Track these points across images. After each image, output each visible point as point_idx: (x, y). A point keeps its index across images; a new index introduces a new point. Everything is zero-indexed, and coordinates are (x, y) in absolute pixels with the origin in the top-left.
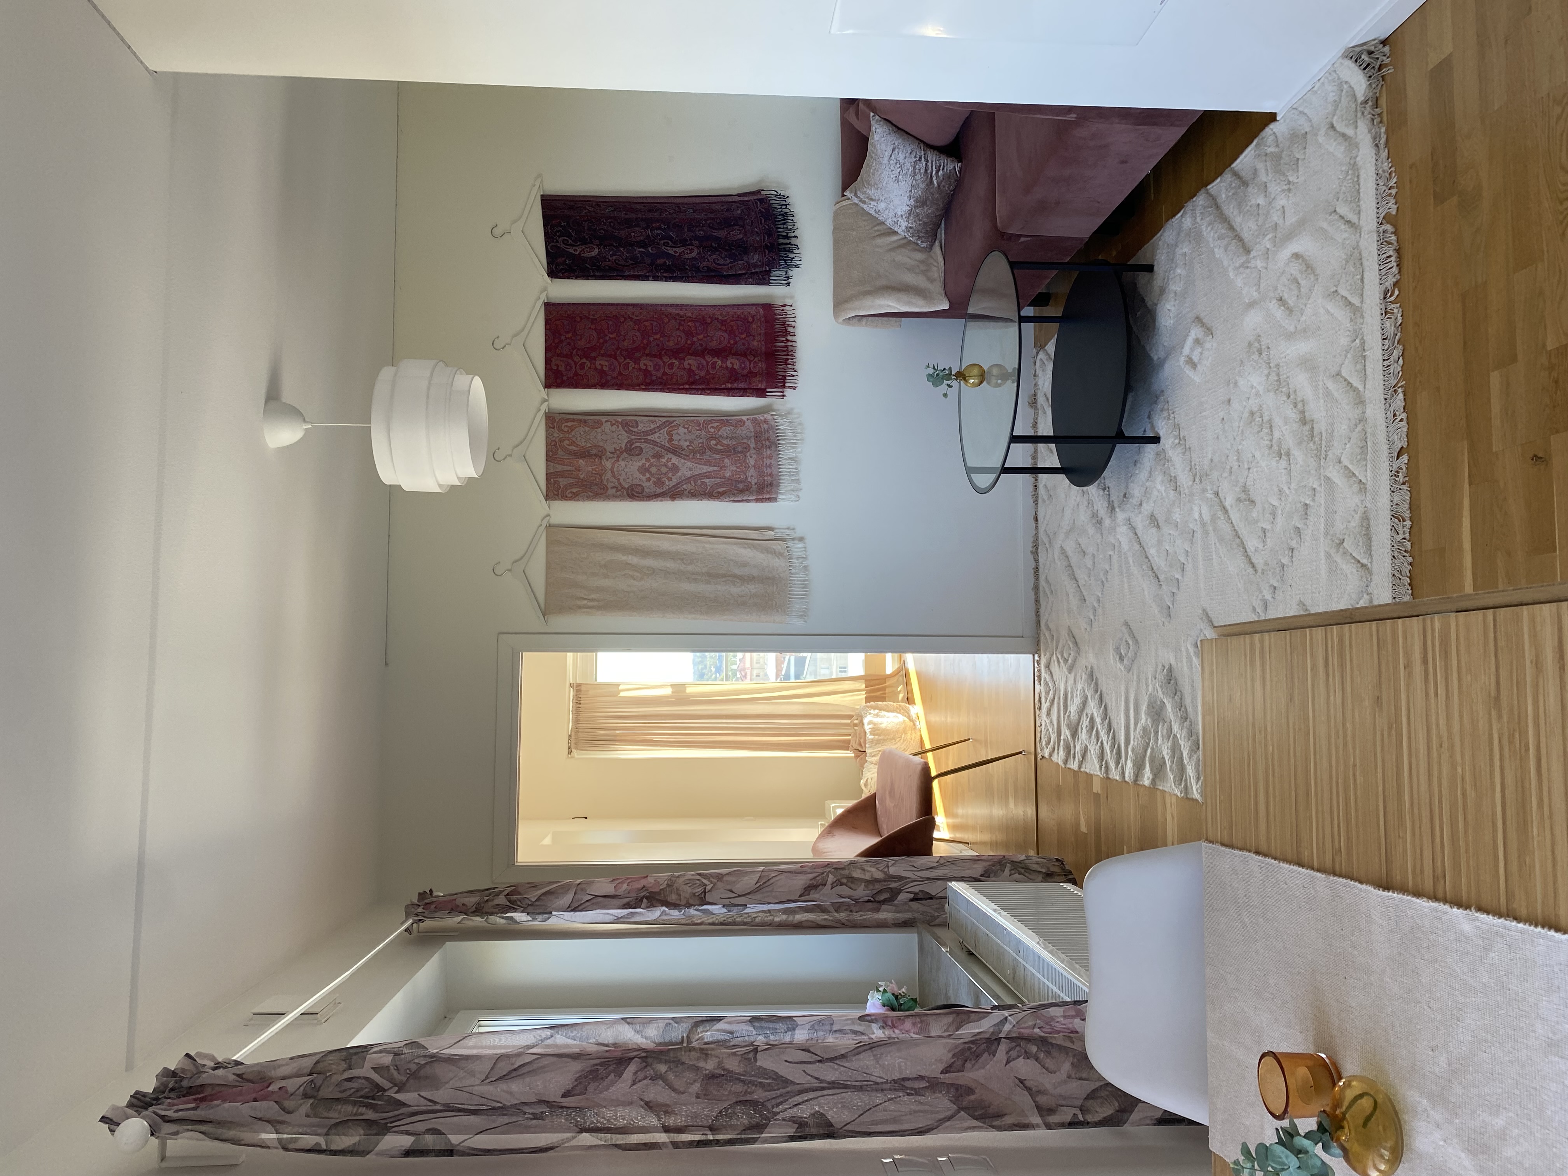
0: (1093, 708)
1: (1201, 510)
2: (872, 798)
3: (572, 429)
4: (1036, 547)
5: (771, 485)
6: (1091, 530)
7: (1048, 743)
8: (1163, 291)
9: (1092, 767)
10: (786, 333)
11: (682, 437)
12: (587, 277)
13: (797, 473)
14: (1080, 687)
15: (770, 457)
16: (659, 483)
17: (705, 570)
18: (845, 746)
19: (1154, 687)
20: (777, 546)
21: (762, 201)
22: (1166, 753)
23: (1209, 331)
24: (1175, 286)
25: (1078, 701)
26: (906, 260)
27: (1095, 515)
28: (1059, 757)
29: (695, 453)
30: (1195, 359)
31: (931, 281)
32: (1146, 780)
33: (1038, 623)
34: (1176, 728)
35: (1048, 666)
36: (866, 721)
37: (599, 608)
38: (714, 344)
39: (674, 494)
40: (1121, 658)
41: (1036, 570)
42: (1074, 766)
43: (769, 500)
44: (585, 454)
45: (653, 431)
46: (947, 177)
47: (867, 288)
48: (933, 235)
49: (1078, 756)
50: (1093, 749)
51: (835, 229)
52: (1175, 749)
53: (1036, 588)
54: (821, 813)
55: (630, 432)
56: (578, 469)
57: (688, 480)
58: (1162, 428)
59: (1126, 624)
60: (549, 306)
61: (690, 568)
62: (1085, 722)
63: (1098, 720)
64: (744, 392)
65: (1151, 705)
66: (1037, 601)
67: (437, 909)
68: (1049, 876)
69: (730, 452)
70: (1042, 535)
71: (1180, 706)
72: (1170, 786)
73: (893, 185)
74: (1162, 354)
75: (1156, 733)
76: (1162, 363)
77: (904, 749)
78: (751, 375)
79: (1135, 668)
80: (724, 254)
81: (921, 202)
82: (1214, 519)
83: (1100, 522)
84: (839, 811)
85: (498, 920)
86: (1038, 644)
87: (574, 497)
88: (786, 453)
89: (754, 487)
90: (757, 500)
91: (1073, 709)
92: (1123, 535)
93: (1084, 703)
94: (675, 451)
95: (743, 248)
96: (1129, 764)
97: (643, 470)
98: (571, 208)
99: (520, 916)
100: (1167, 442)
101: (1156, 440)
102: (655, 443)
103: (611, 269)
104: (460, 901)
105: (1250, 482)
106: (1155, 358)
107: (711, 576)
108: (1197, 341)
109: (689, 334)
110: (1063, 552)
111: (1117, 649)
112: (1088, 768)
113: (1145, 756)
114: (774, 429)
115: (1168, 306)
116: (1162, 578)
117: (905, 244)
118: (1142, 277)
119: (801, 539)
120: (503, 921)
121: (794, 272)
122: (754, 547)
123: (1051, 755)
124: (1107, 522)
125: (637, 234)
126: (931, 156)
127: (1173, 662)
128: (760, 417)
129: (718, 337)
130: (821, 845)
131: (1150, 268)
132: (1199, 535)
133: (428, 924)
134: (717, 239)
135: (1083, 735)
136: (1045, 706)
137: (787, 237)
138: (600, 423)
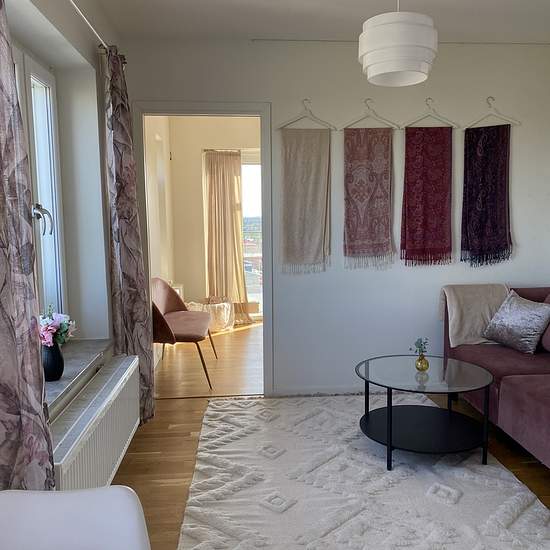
0: (237, 431)
1: (354, 499)
2: (184, 309)
3: (383, 143)
4: (321, 395)
5: (354, 253)
6: (334, 428)
7: (217, 404)
8: (474, 471)
9: (205, 432)
10: (435, 260)
11: (379, 204)
12: (466, 150)
13: (360, 267)
14: (248, 423)
15: (368, 252)
16: (354, 191)
17: (307, 217)
18: (211, 292)
19: (251, 470)
20: (321, 256)
21: (506, 245)
22: (214, 478)
23: (457, 502)
24: (477, 479)
25: (241, 422)
26: (477, 324)
27: (343, 430)
28: (209, 411)
29: (370, 211)
30: (439, 493)
31: (466, 338)
32: (199, 466)
33: (281, 397)
34: (228, 484)
35: (258, 403)
36: (225, 304)
37: (286, 159)
38: (429, 220)
39: (348, 200)
40: (265, 448)
41: (309, 396)
42: (205, 420)
43: (345, 252)
44: (370, 149)
45: (382, 188)
46: (525, 346)
47: (462, 303)
48: (491, 339)
49: (211, 423)
50: (214, 432)
51: (493, 285)
52: (217, 485)
53: (299, 396)
54: (177, 281)
55: (382, 175)
56: (361, 146)
57: (356, 207)
58: (397, 472)
59: (285, 451)
60: (450, 130)
61: (308, 209)
62: (229, 427)
63: (231, 435)
64: (404, 237)
65: (241, 468)
66: (292, 396)
67: (114, 64)
68: (143, 410)
69: (371, 229)
70: (328, 399)
71: (241, 487)
72: (196, 481)
73: (520, 316)
74: (438, 471)
75: (225, 472)
76: (432, 471)
77: (211, 325)
78: (413, 241)
79: (260, 457)
80: (479, 225)
81: (510, 332)
82: (350, 507)
83: (339, 433)
84: (178, 291)
85: (108, 98)
86: (270, 397)
87: (346, 144)
88: (370, 261)
89: (352, 244)
90: (345, 246)
91: (236, 419)
92: (333, 449)
93: (239, 426)
94: (372, 200)
95: (481, 236)
96: (207, 455)
97: (361, 182)
98: (503, 141)
99: (110, 112)
100: (390, 475)
101: (389, 468)
102: (376, 189)
103: (470, 163)
104: (119, 78)
105: (373, 531)
106: (435, 467)
107: (303, 221)
108: (449, 494)
109: (435, 207)
110: (321, 411)
111: (270, 446)
112: (204, 428)
113: (212, 464)
114: (384, 254)
115: (466, 475)
116: (312, 473)
117: (486, 324)
118: (480, 458)
119: (324, 270)
120: (107, 102)
121: (468, 263)
122: (320, 245)
123: (211, 406)
124: (340, 438)
125: (489, 177)
126: (537, 337)
127: (266, 482)
128: (390, 246)
129: (433, 222)
130: (159, 282)
131: (485, 462)
132: (339, 497)
133: (105, 58)
134: (486, 221)
135: (222, 426)
136: (236, 402)
137: (487, 259)
138: (386, 158)
